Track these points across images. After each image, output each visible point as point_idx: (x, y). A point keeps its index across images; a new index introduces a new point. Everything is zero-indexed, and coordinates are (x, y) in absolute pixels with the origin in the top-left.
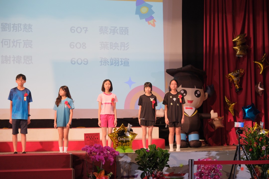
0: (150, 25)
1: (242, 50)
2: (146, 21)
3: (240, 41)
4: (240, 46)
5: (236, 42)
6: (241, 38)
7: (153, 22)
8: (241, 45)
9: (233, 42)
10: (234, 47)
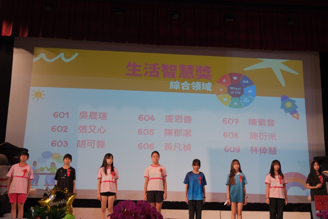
0: (294, 118)
2: (291, 115)
7: (297, 115)
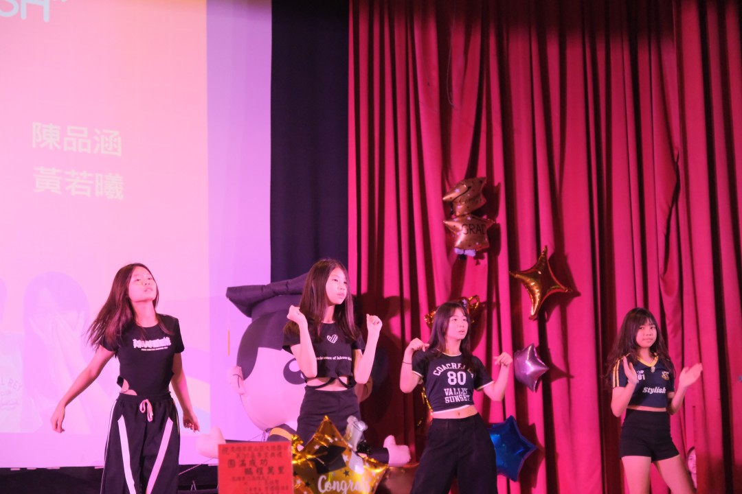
1: (475, 230)
3: (470, 200)
4: (469, 218)
5: (456, 202)
6: (471, 189)
8: (468, 214)
9: (445, 203)
10: (446, 222)
